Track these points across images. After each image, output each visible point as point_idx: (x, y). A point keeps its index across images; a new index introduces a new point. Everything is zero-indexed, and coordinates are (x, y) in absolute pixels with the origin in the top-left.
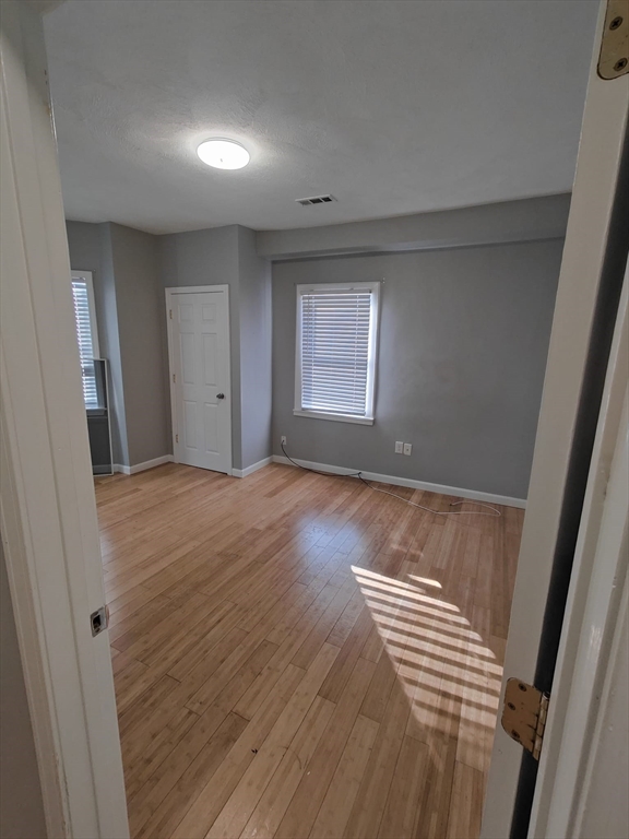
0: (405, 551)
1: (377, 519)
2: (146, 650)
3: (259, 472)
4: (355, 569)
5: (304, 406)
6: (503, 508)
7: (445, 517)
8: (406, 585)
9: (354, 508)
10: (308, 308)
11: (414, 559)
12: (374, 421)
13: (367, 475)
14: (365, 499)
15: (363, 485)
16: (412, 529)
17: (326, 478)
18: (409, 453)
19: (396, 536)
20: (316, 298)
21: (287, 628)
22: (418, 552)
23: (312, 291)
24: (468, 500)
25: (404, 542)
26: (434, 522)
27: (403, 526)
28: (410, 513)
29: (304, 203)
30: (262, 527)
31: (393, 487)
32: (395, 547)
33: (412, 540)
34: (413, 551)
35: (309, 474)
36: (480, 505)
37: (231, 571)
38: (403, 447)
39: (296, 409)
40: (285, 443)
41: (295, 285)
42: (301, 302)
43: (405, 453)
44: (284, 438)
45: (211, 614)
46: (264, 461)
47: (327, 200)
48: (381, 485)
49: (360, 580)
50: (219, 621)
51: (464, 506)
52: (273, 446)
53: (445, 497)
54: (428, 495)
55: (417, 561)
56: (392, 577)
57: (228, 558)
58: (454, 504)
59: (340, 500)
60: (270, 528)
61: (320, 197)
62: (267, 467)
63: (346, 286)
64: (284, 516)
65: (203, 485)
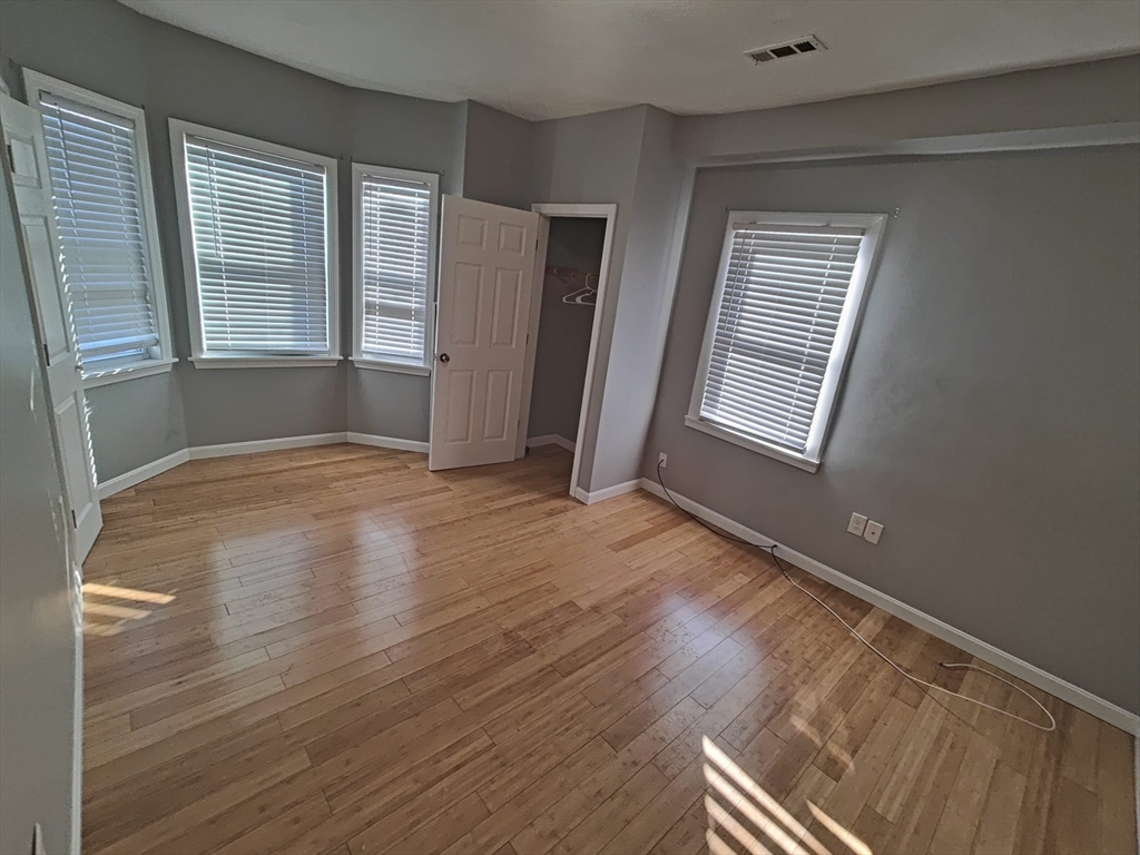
0: (817, 741)
1: (781, 650)
2: (343, 778)
3: (616, 500)
4: (710, 750)
5: (704, 414)
6: (1065, 710)
7: (923, 691)
8: (801, 831)
9: (748, 612)
10: (740, 254)
11: (833, 769)
12: (820, 467)
13: (787, 553)
14: (770, 600)
15: (774, 570)
16: (846, 696)
17: (715, 539)
18: (874, 540)
19: (808, 700)
20: (757, 237)
21: (554, 834)
22: (845, 757)
23: (753, 224)
24: (983, 663)
25: (820, 722)
26: (894, 694)
27: (830, 682)
28: (850, 656)
29: (761, 57)
30: (584, 604)
31: (830, 590)
32: (800, 724)
33: (839, 722)
34: (834, 750)
35: (689, 525)
36: (1010, 687)
37: (511, 674)
38: (864, 525)
39: (689, 416)
40: (663, 465)
41: (727, 210)
42: (731, 242)
43: (868, 537)
44: (663, 456)
45: (450, 750)
46: (629, 485)
47: (806, 47)
48: (807, 579)
49: (712, 777)
50: (458, 768)
51: (969, 677)
52: (646, 465)
53: (934, 642)
54: (896, 628)
55: (837, 779)
56: (775, 797)
57: (517, 646)
58: (950, 666)
59: (726, 588)
60: (595, 609)
61: (791, 42)
62: (629, 493)
63: (818, 220)
64: (626, 592)
65: (530, 503)
